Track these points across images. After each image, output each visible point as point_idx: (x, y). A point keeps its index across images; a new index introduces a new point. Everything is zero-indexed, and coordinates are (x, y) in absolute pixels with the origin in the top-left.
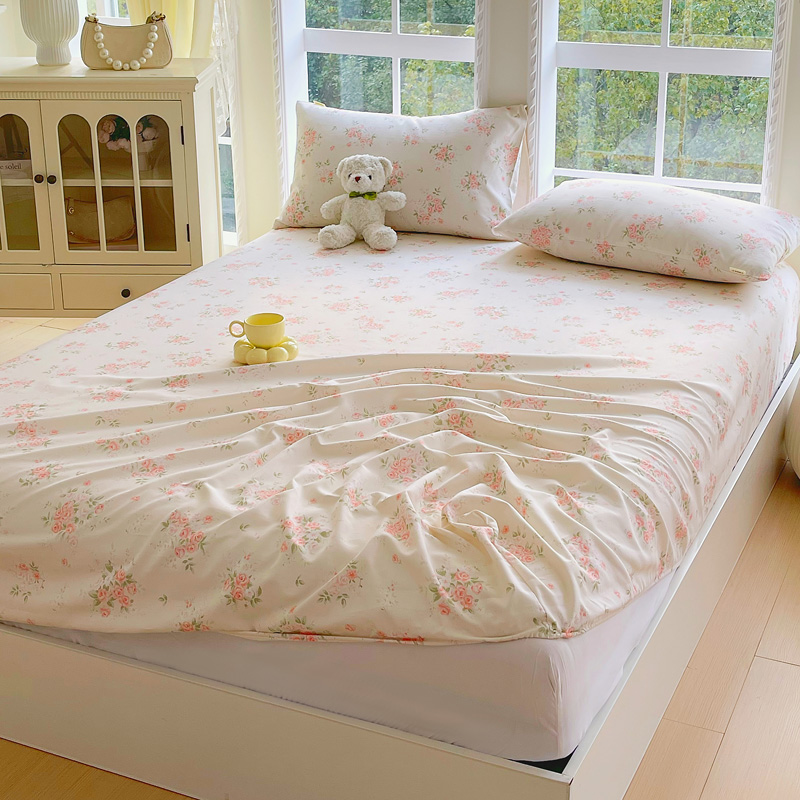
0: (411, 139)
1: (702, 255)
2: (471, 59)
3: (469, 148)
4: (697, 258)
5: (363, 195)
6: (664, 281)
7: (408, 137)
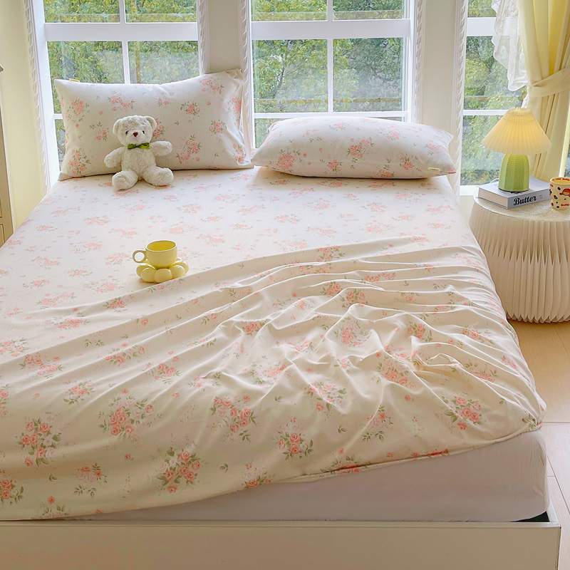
0: (163, 100)
1: (406, 161)
2: (195, 37)
3: (209, 104)
4: (402, 164)
5: (139, 146)
6: (379, 183)
7: (160, 100)
